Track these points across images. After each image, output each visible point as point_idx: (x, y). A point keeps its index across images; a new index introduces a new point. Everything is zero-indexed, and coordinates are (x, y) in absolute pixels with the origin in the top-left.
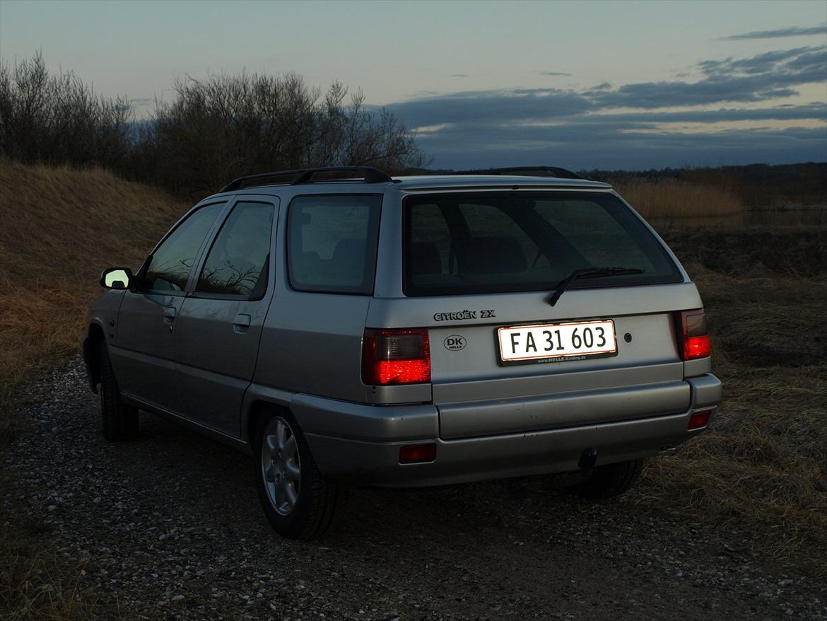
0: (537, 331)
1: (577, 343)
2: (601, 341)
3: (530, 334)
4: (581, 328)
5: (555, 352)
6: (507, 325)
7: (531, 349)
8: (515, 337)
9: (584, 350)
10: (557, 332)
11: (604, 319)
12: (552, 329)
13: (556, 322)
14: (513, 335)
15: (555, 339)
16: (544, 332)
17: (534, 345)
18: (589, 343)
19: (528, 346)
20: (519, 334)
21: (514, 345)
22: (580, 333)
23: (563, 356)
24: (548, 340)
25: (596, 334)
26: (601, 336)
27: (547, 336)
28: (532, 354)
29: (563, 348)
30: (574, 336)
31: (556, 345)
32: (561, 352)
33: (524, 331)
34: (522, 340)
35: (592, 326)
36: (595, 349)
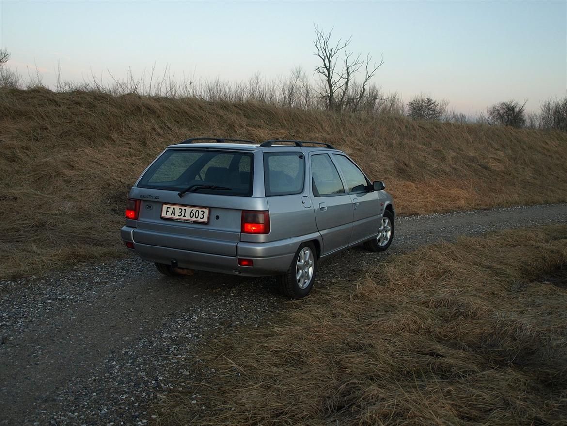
0: (177, 208)
1: (192, 216)
2: (202, 217)
3: (174, 209)
4: (195, 209)
5: (182, 217)
6: (167, 204)
7: (173, 214)
8: (168, 209)
9: (194, 219)
10: (185, 210)
11: (206, 207)
12: (183, 208)
13: (186, 206)
14: (168, 208)
15: (183, 212)
16: (180, 209)
17: (174, 213)
18: (197, 217)
19: (172, 213)
20: (170, 208)
21: (167, 212)
22: (194, 212)
23: (185, 220)
24: (180, 212)
25: (201, 213)
26: (202, 215)
27: (180, 210)
28: (173, 216)
29: (185, 217)
30: (191, 212)
31: (183, 215)
32: (184, 218)
33: (172, 207)
34: (170, 210)
35: (200, 210)
36: (199, 220)
